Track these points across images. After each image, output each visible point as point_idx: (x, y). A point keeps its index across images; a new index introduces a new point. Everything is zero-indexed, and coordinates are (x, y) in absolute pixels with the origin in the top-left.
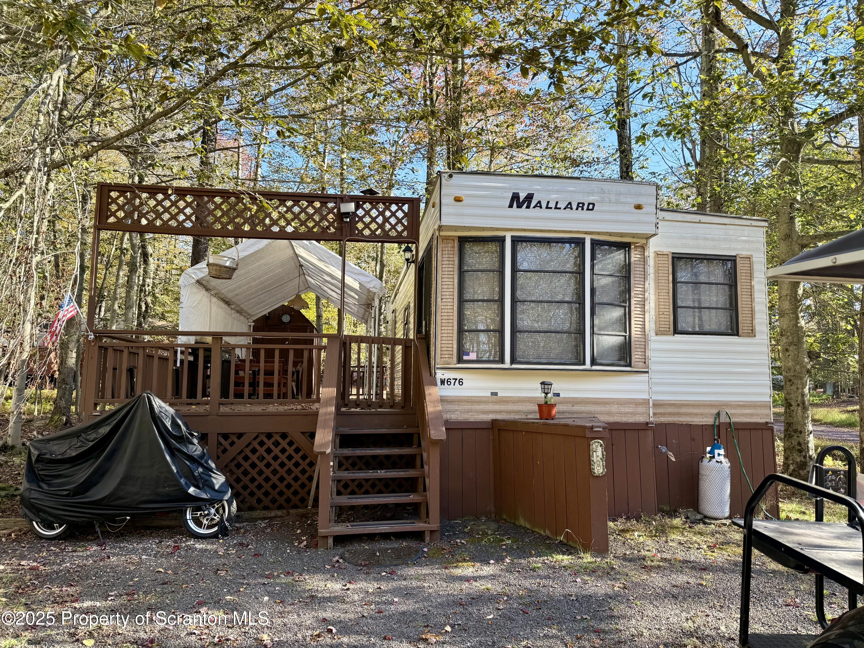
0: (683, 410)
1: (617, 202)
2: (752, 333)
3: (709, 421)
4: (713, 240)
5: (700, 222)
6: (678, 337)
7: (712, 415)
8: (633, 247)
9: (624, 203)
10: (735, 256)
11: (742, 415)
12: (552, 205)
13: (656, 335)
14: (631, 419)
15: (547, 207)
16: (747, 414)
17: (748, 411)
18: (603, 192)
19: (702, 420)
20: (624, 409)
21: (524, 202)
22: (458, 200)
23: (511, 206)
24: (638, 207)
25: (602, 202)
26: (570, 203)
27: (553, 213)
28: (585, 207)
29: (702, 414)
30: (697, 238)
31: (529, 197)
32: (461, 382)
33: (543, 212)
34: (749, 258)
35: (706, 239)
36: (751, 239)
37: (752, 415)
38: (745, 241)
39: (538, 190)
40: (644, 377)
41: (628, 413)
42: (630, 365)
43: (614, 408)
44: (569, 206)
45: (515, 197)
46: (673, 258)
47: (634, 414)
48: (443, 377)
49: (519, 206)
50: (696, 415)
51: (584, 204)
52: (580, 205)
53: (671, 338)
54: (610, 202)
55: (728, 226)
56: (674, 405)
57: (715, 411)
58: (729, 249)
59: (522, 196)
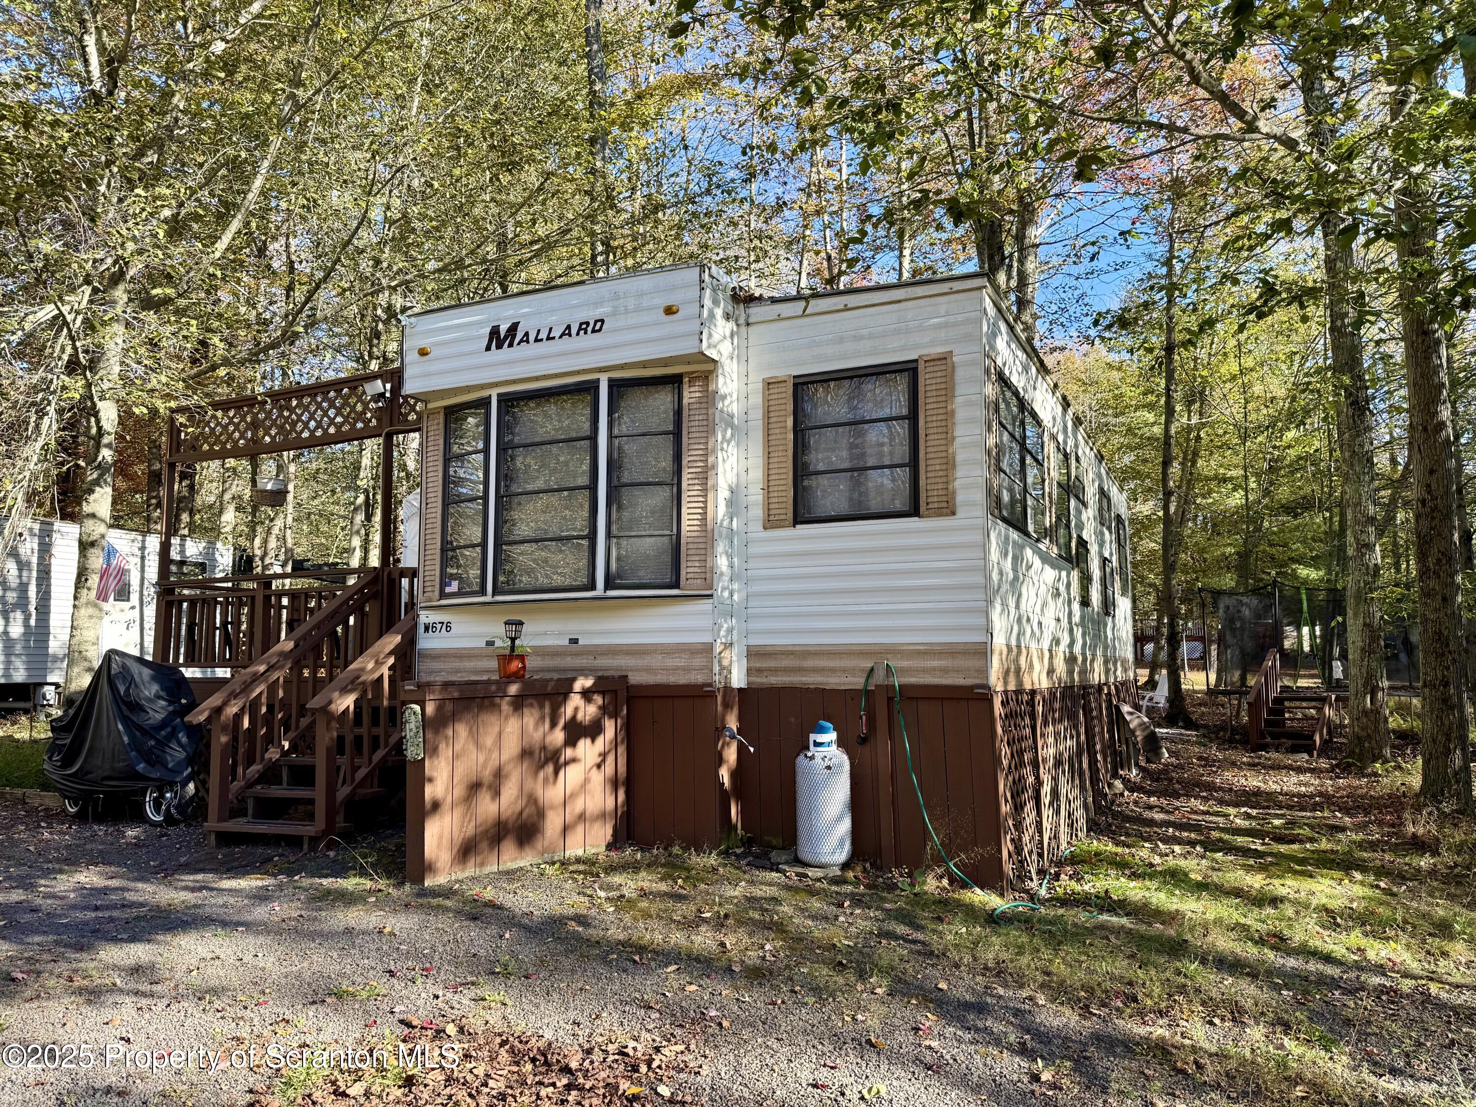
0: (809, 663)
1: (638, 310)
2: (949, 509)
3: (857, 682)
4: (871, 337)
5: (846, 309)
6: (803, 530)
7: (862, 670)
8: (686, 380)
9: (649, 309)
10: (916, 361)
11: (925, 670)
12: (543, 335)
13: (765, 528)
14: (682, 679)
15: (537, 340)
16: (934, 669)
17: (936, 663)
18: (616, 296)
19: (844, 680)
20: (670, 662)
21: (506, 337)
22: (423, 353)
23: (488, 348)
24: (669, 311)
25: (614, 314)
26: (569, 327)
27: (545, 347)
28: (590, 329)
29: (844, 670)
30: (841, 340)
31: (513, 328)
32: (448, 626)
33: (531, 349)
34: (944, 359)
35: (859, 338)
36: (951, 319)
37: (945, 671)
38: (939, 326)
39: (525, 315)
40: (704, 605)
41: (676, 669)
42: (676, 585)
43: (656, 661)
44: (567, 332)
45: (495, 332)
46: (795, 385)
47: (687, 670)
48: (427, 621)
49: (499, 346)
50: (833, 670)
51: (588, 324)
52: (583, 327)
53: (790, 532)
54: (626, 312)
55: (903, 304)
56: (792, 653)
57: (869, 665)
58: (903, 349)
59: (503, 329)
